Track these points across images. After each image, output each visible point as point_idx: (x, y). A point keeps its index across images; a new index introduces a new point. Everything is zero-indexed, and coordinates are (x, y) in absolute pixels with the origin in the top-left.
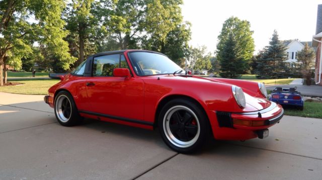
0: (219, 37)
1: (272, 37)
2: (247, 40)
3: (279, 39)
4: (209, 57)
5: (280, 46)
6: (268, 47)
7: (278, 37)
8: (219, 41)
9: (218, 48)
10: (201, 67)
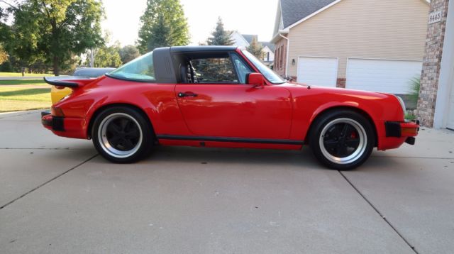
0: (141, 18)
1: (216, 26)
2: (183, 27)
3: (225, 30)
4: (116, 48)
5: (226, 39)
6: (211, 39)
7: (224, 27)
8: (143, 24)
9: (141, 36)
10: (105, 63)
